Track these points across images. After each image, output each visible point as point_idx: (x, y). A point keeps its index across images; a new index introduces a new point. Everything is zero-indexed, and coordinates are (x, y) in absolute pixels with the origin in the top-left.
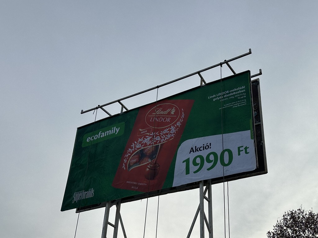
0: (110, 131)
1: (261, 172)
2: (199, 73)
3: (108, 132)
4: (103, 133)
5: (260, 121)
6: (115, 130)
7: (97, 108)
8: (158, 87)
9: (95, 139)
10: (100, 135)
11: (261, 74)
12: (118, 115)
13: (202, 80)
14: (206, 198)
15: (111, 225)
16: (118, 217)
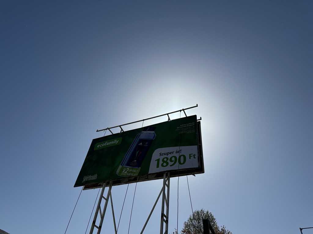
0: (113, 142)
2: (168, 114)
3: (111, 142)
4: (108, 143)
6: (116, 142)
7: (106, 129)
8: (144, 120)
9: (102, 146)
10: (106, 144)
11: (201, 119)
12: (118, 134)
13: (169, 119)
14: (166, 185)
15: (104, 198)
16: (109, 194)
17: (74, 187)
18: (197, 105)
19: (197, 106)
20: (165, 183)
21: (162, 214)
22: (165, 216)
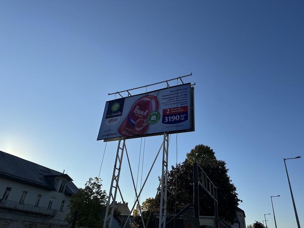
1: (192, 130)
2: (167, 81)
5: (193, 107)
7: (116, 93)
8: (147, 86)
11: (195, 84)
12: (127, 97)
13: (168, 85)
14: (166, 140)
15: (121, 149)
16: (124, 145)
17: (97, 140)
18: (192, 73)
19: (191, 75)
20: (165, 139)
21: (163, 161)
22: (165, 162)
